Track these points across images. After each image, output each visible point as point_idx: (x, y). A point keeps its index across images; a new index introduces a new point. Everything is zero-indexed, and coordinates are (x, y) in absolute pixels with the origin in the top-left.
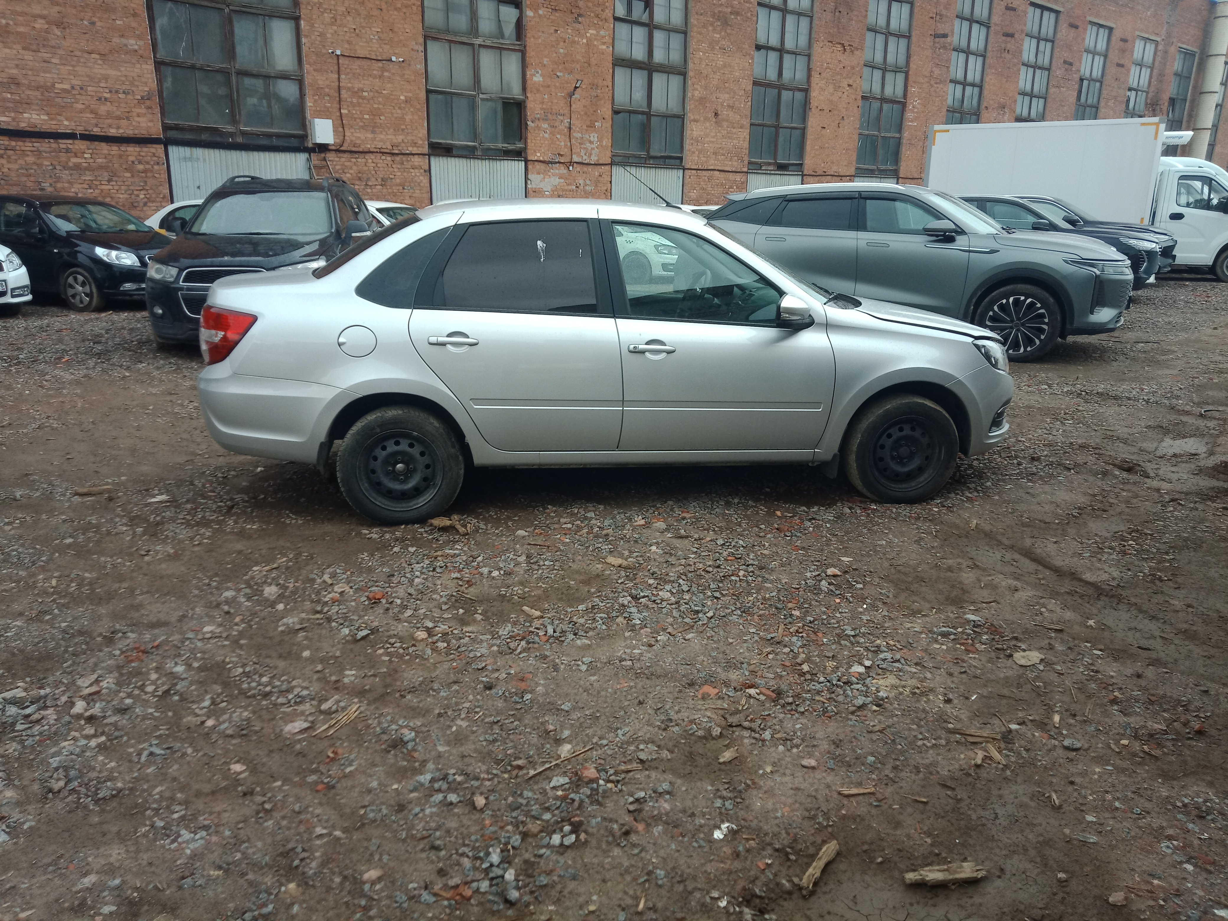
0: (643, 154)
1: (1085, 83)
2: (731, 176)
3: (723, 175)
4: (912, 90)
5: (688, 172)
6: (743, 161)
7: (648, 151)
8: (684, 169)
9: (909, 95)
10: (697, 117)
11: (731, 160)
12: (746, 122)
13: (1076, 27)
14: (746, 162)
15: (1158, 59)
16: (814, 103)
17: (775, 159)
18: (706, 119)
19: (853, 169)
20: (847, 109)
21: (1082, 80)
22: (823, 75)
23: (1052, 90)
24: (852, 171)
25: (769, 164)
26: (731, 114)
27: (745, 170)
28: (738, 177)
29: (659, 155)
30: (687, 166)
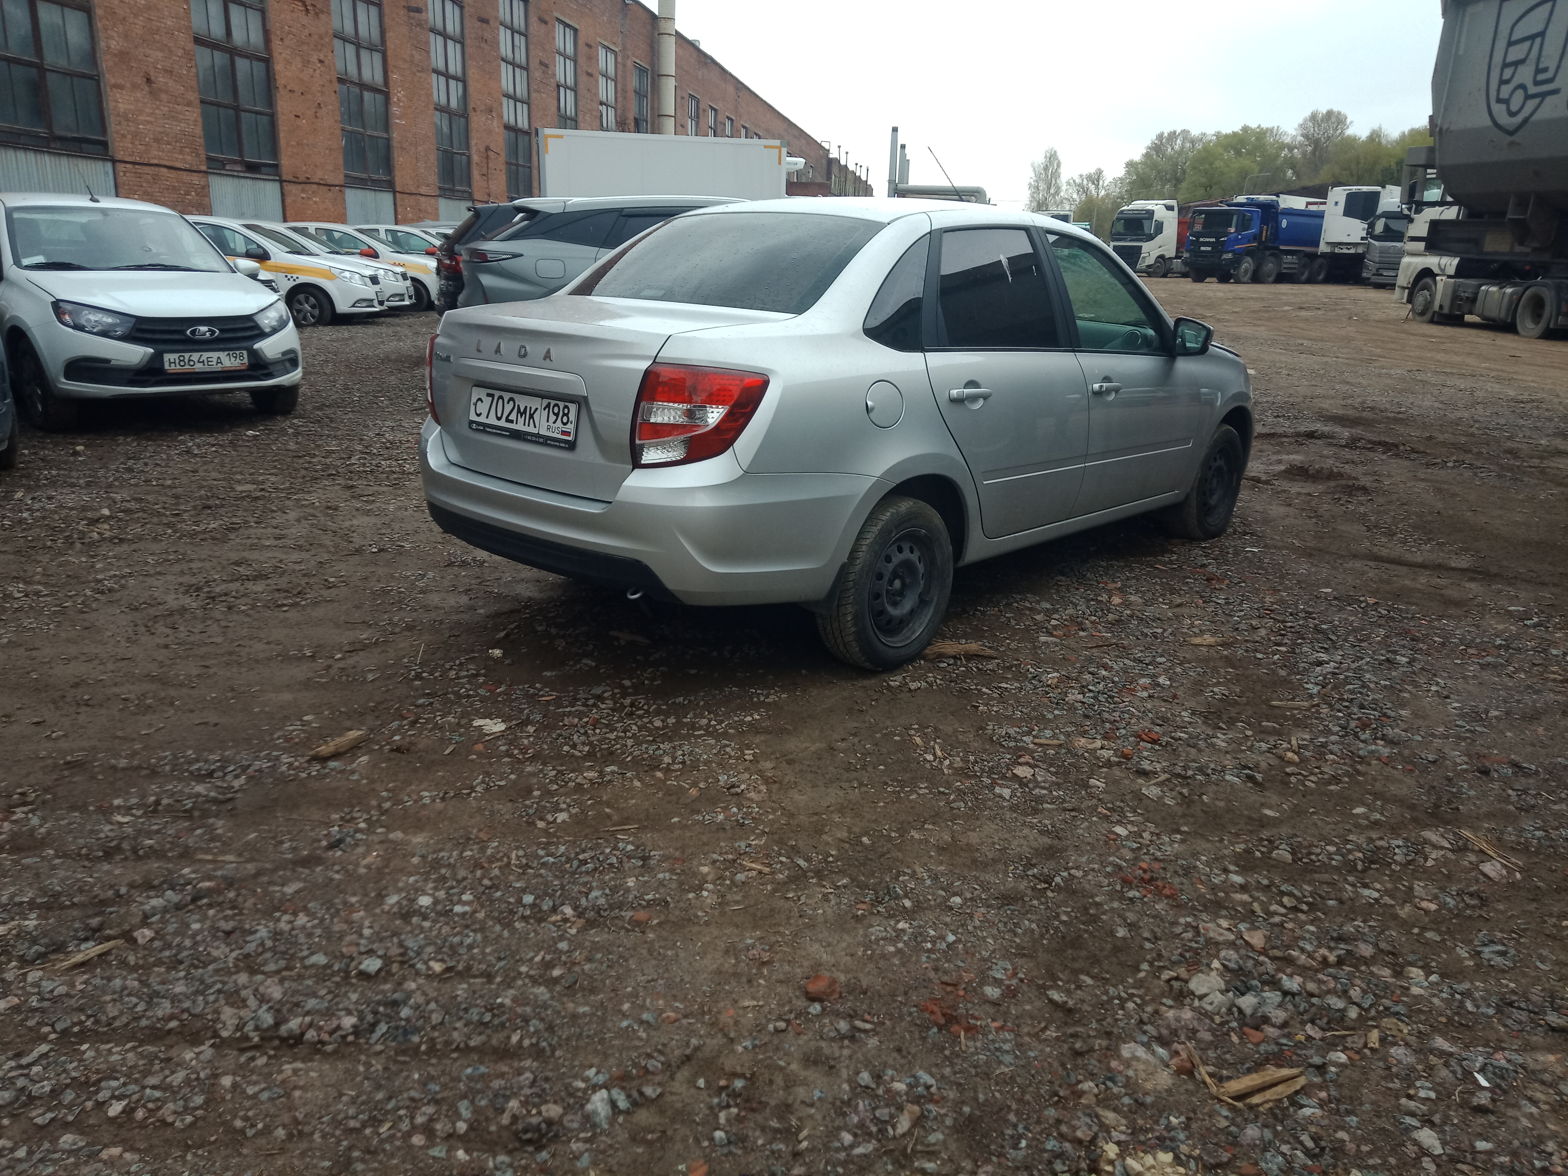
0: (42, 131)
1: (562, 90)
2: (185, 176)
3: (173, 174)
4: (394, 76)
5: (120, 167)
6: (198, 155)
7: (50, 127)
8: (114, 161)
9: (391, 84)
10: (120, 81)
11: (181, 152)
12: (193, 96)
13: (546, 23)
14: (203, 157)
15: (620, 72)
16: (281, 81)
17: (241, 155)
18: (135, 86)
19: (342, 177)
20: (322, 92)
21: (558, 86)
22: (287, 42)
23: (534, 95)
24: (339, 179)
25: (235, 162)
26: (171, 83)
27: (204, 168)
28: (195, 179)
29: (69, 135)
30: (119, 157)
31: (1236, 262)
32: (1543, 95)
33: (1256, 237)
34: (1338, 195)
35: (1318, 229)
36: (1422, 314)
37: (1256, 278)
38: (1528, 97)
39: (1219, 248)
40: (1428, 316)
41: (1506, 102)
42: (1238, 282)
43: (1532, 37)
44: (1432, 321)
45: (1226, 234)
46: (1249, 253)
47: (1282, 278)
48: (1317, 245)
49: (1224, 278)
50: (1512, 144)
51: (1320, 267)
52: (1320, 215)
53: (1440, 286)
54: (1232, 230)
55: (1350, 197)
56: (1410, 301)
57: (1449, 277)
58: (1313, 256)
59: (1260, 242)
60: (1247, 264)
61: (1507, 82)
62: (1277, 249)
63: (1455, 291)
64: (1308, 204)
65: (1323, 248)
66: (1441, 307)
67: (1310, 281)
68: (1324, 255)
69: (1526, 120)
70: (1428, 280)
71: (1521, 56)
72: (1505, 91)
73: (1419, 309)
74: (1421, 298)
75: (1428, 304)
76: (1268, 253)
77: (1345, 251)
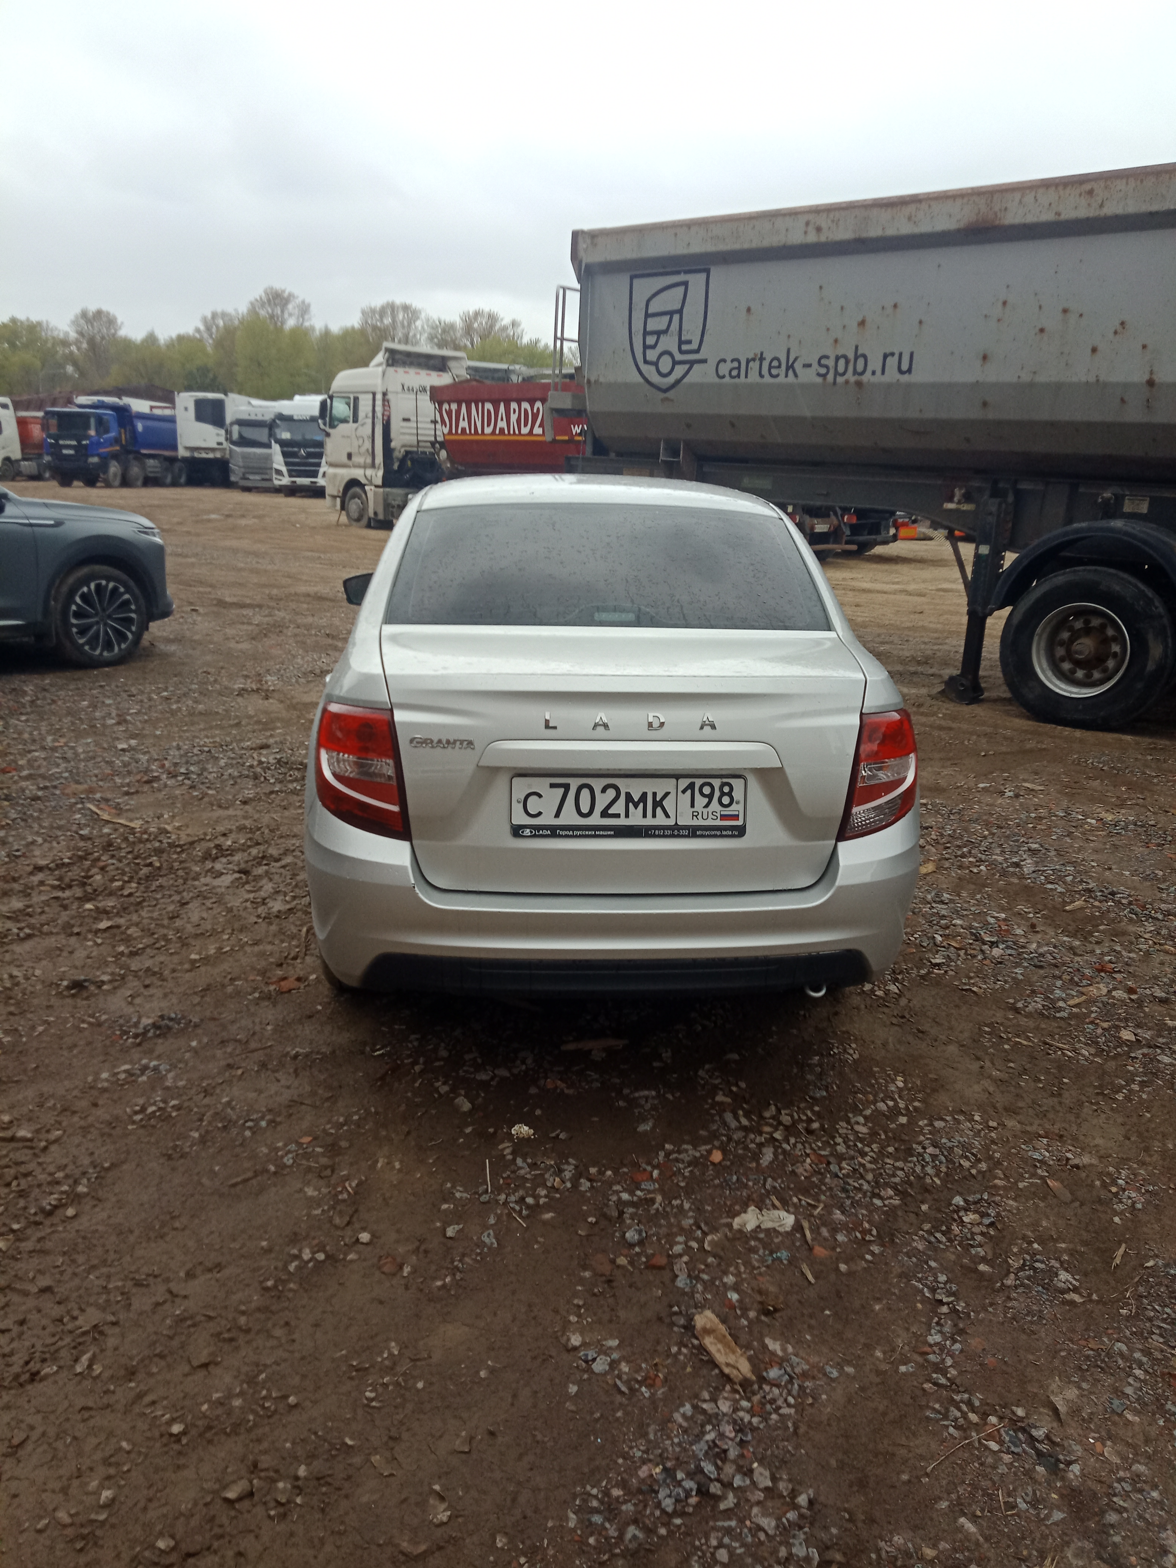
31: (104, 466)
32: (692, 363)
33: (117, 441)
34: (186, 400)
35: (173, 434)
36: (358, 520)
37: (126, 482)
38: (675, 363)
39: (82, 451)
40: (365, 521)
41: (656, 364)
42: (108, 485)
43: (671, 313)
44: (369, 526)
45: (88, 437)
46: (115, 456)
47: (150, 482)
48: (175, 447)
49: (91, 482)
50: (664, 400)
51: (180, 470)
52: (172, 420)
53: (370, 495)
54: (92, 432)
55: (199, 403)
56: (343, 507)
57: (376, 486)
58: (173, 460)
59: (122, 446)
60: (114, 468)
61: (653, 347)
62: (139, 453)
63: (385, 500)
64: (152, 408)
65: (182, 453)
66: (375, 513)
67: (175, 484)
68: (185, 460)
69: (678, 382)
70: (357, 490)
71: (663, 327)
72: (652, 355)
73: (355, 515)
74: (354, 506)
75: (363, 511)
76: (131, 456)
77: (204, 455)
